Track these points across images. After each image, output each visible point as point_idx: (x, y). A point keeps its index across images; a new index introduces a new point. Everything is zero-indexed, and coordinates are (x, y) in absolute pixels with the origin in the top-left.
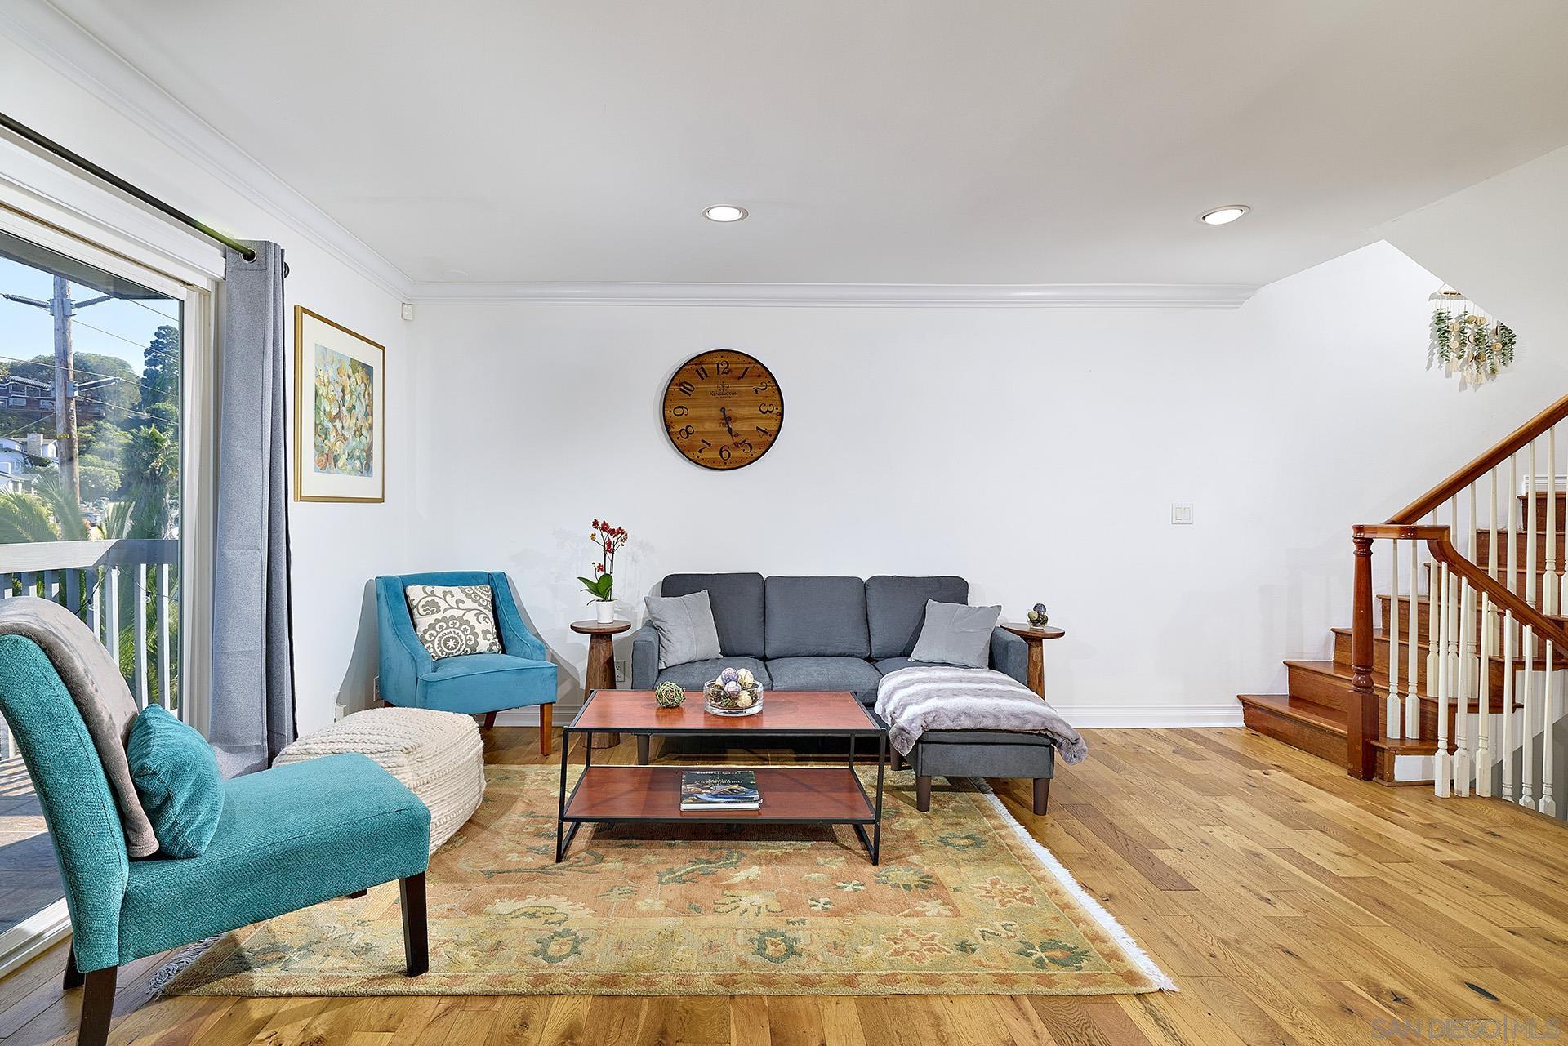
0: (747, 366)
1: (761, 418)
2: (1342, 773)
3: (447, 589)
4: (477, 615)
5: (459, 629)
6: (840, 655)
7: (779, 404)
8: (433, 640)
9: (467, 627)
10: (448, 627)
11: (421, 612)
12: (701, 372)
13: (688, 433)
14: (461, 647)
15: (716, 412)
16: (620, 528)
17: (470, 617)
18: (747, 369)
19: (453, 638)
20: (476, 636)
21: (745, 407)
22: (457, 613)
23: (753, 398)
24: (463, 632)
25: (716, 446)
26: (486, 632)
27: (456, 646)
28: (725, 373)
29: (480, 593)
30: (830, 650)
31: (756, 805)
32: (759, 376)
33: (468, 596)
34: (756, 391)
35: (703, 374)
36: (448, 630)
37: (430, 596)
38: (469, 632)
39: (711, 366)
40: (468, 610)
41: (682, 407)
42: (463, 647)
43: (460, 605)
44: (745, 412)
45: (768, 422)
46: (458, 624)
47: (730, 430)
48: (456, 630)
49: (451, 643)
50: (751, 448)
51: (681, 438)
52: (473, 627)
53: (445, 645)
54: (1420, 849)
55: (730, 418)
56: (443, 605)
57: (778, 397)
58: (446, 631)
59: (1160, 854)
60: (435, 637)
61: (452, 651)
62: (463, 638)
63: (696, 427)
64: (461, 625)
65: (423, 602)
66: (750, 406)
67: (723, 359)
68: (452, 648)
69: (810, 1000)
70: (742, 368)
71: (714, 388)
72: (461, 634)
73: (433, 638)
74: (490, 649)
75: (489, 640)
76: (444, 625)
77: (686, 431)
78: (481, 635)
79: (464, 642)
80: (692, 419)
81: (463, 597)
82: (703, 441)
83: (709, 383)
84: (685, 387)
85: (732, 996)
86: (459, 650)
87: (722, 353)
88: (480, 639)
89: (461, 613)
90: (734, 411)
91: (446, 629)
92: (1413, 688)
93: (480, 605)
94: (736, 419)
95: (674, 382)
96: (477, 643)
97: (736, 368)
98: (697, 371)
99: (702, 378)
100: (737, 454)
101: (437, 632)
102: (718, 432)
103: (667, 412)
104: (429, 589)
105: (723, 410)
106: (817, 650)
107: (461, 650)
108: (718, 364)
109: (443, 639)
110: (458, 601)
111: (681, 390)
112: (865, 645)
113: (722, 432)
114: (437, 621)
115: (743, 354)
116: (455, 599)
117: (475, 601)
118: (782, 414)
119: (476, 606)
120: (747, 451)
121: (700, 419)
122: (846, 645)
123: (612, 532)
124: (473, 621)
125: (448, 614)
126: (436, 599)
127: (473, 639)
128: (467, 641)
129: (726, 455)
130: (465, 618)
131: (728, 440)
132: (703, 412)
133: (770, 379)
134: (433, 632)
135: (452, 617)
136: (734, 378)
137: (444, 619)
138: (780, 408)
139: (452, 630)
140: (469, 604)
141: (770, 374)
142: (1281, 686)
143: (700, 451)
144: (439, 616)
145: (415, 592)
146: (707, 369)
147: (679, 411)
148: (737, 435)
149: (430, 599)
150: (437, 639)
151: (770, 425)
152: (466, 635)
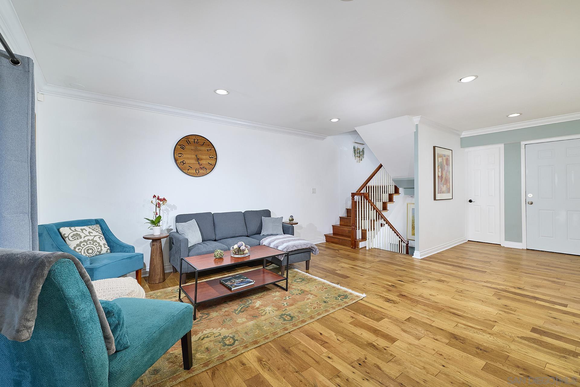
0: (205, 141)
1: (210, 160)
2: (350, 248)
3: (83, 228)
4: (99, 238)
5: (93, 244)
6: (239, 236)
7: (215, 155)
8: (81, 251)
9: (97, 243)
10: (87, 244)
11: (71, 239)
12: (188, 142)
13: (184, 163)
14: (95, 252)
15: (194, 156)
16: (164, 198)
17: (96, 239)
18: (205, 142)
19: (91, 249)
20: (101, 246)
21: (204, 155)
22: (91, 238)
23: (207, 153)
24: (95, 246)
25: (194, 168)
26: (104, 244)
27: (93, 252)
28: (197, 143)
29: (97, 228)
30: (237, 235)
31: (253, 283)
32: (209, 145)
33: (93, 230)
34: (208, 150)
35: (189, 143)
36: (88, 246)
37: (74, 231)
38: (98, 245)
39: (192, 140)
40: (95, 236)
41: (181, 154)
42: (96, 252)
43: (91, 234)
44: (204, 157)
45: (212, 161)
46: (92, 242)
47: (199, 163)
48: (91, 245)
49: (90, 251)
50: (206, 169)
51: (181, 165)
52: (99, 243)
53: (87, 252)
54: (373, 260)
55: (199, 159)
56: (81, 234)
57: (215, 153)
58: (87, 246)
59: (337, 272)
60: (81, 250)
61: (91, 255)
62: (95, 248)
63: (187, 161)
64: (93, 243)
65: (72, 235)
66: (205, 155)
67: (196, 138)
68: (91, 253)
69: (307, 326)
70: (202, 142)
71: (193, 148)
72: (94, 246)
73: (80, 250)
74: (107, 252)
75: (106, 248)
76: (85, 244)
77: (183, 162)
78: (103, 246)
79: (96, 250)
80: (185, 158)
81: (91, 231)
82: (189, 166)
83: (191, 146)
84: (182, 147)
85: (289, 332)
86: (94, 254)
87: (196, 136)
88: (103, 248)
89: (92, 238)
90: (200, 156)
91: (86, 245)
92: (360, 228)
93: (99, 233)
94: (201, 159)
95: (178, 144)
96: (102, 249)
97: (201, 142)
98: (186, 141)
99: (189, 144)
100: (201, 171)
101: (82, 247)
102: (195, 163)
103: (175, 155)
104: (73, 228)
105: (196, 156)
106: (233, 235)
107: (95, 254)
108: (194, 139)
109: (86, 250)
110: (89, 233)
111: (181, 147)
112: (246, 232)
113: (196, 163)
114: (81, 242)
115: (202, 137)
116: (88, 232)
117: (97, 232)
118: (216, 159)
119: (97, 234)
120: (205, 170)
121: (188, 158)
122: (241, 233)
123: (161, 200)
124: (98, 241)
125: (86, 239)
126: (79, 233)
127: (100, 248)
128: (97, 249)
129: (197, 171)
130: (94, 240)
131: (198, 166)
132: (189, 156)
133: (212, 147)
134: (80, 247)
135: (89, 240)
136: (200, 145)
137: (85, 241)
138: (216, 157)
139: (90, 245)
140: (94, 233)
141: (212, 145)
142: (331, 232)
143: (188, 170)
144: (82, 240)
145: (65, 231)
146: (190, 141)
147: (180, 155)
148: (201, 165)
149: (75, 233)
150: (83, 250)
151: (213, 162)
152: (96, 247)
